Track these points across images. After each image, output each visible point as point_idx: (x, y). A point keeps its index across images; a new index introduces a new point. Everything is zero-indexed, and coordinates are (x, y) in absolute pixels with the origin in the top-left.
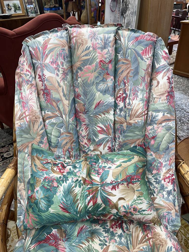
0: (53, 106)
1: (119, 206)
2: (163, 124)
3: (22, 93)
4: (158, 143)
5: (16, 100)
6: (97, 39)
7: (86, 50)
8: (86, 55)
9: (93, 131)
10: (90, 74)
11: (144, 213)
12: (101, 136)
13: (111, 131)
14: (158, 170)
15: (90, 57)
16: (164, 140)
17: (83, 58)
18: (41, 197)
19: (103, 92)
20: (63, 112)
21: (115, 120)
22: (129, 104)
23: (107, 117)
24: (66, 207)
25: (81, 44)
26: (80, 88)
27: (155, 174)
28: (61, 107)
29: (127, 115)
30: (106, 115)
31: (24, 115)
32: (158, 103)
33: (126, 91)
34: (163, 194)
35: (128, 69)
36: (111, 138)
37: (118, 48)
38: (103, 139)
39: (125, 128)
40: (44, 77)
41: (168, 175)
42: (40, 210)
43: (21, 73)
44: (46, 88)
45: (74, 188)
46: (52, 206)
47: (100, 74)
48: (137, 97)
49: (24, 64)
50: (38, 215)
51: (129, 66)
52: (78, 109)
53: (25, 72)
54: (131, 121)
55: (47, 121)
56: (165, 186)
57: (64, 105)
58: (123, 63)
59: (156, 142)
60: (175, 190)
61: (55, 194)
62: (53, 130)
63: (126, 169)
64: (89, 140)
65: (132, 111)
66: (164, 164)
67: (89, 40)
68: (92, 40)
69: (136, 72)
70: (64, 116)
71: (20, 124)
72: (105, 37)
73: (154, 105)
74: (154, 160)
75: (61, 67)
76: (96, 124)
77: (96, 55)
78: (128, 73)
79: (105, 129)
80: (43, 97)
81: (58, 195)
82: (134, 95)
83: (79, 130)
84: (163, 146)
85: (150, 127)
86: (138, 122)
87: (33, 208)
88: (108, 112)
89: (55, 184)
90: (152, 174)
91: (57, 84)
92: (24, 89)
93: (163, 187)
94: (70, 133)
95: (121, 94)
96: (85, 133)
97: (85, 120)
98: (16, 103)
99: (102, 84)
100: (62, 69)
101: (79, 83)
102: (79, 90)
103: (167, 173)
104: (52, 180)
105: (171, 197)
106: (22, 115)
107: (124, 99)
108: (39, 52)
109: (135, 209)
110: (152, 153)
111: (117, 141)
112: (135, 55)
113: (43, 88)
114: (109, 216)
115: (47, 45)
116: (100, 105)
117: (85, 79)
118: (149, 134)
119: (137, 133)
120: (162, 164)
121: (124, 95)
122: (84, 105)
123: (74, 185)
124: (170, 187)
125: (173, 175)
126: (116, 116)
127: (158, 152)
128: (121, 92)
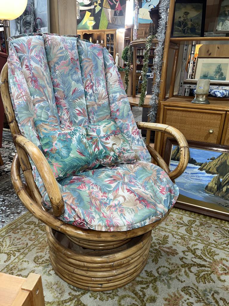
0: (41, 91)
1: (114, 149)
2: (122, 100)
3: (16, 78)
4: (122, 113)
5: (11, 83)
6: (67, 42)
7: (60, 49)
8: (61, 53)
9: (73, 114)
10: (66, 67)
11: (130, 151)
12: (80, 118)
13: (86, 114)
14: (127, 129)
15: (64, 54)
16: (124, 110)
17: (58, 55)
18: (61, 147)
19: (77, 81)
20: (48, 97)
21: (87, 105)
22: (96, 90)
23: (82, 102)
24: (81, 152)
25: (56, 45)
26: (59, 79)
27: (126, 133)
28: (46, 93)
29: (96, 98)
30: (81, 100)
31: (21, 95)
32: (114, 87)
33: (92, 81)
34: (135, 143)
35: (90, 65)
36: (87, 119)
37: (81, 51)
38: (82, 120)
39: (96, 109)
40: (31, 67)
41: (134, 130)
42: (62, 157)
43: (12, 61)
44: (33, 76)
45: (83, 139)
46: (72, 152)
47: (73, 68)
48: (100, 84)
49: (13, 55)
50: (62, 161)
51: (91, 63)
52: (59, 96)
53: (15, 61)
54: (100, 103)
55: (37, 105)
56: (134, 137)
57: (48, 91)
58: (87, 61)
59: (120, 112)
60: (141, 138)
61: (71, 143)
62: (43, 113)
63: (109, 128)
64: (71, 122)
65: (99, 95)
66: (129, 124)
67: (61, 43)
68: (63, 43)
69: (96, 67)
70: (49, 101)
71: (18, 103)
72: (71, 42)
73: (112, 89)
74: (123, 124)
75: (43, 60)
76: (75, 108)
77: (68, 54)
78: (92, 68)
79: (82, 111)
80: (32, 84)
81: (74, 144)
82: (98, 83)
83: (61, 115)
84: (125, 114)
85: (113, 105)
86: (104, 102)
87: (55, 158)
88: (82, 98)
89: (69, 137)
90: (124, 133)
91: (42, 74)
92: (18, 74)
93: (134, 138)
94: (55, 117)
95: (88, 83)
96: (66, 117)
97: (66, 105)
98: (12, 85)
99: (75, 75)
100: (44, 62)
101: (57, 75)
102: (58, 81)
103: (133, 129)
104: (66, 134)
105: (140, 143)
106: (20, 95)
107: (92, 87)
108: (24, 47)
109: (124, 150)
110: (120, 120)
111: (91, 122)
112: (94, 56)
113: (31, 76)
114: (109, 158)
115: (31, 43)
116: (76, 92)
117: (62, 71)
118: (114, 109)
119: (105, 111)
120: (128, 124)
121: (91, 84)
122: (64, 92)
123: (81, 137)
124: (138, 137)
125: (137, 129)
126: (88, 101)
127: (124, 118)
128: (89, 82)
